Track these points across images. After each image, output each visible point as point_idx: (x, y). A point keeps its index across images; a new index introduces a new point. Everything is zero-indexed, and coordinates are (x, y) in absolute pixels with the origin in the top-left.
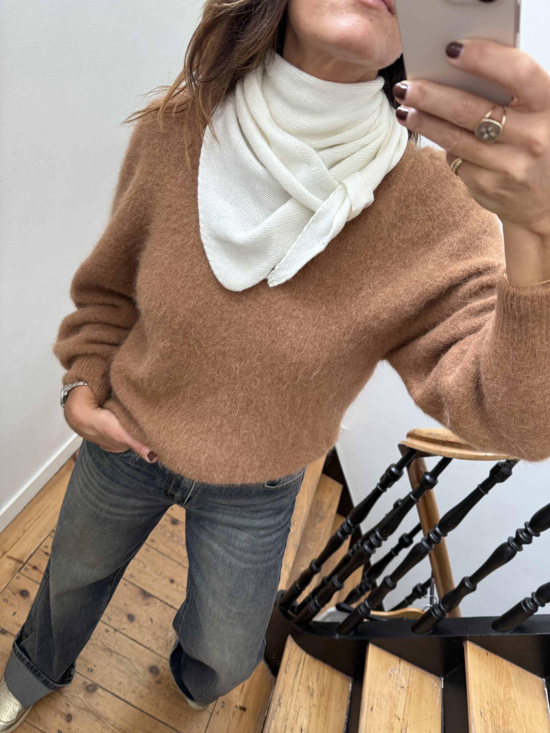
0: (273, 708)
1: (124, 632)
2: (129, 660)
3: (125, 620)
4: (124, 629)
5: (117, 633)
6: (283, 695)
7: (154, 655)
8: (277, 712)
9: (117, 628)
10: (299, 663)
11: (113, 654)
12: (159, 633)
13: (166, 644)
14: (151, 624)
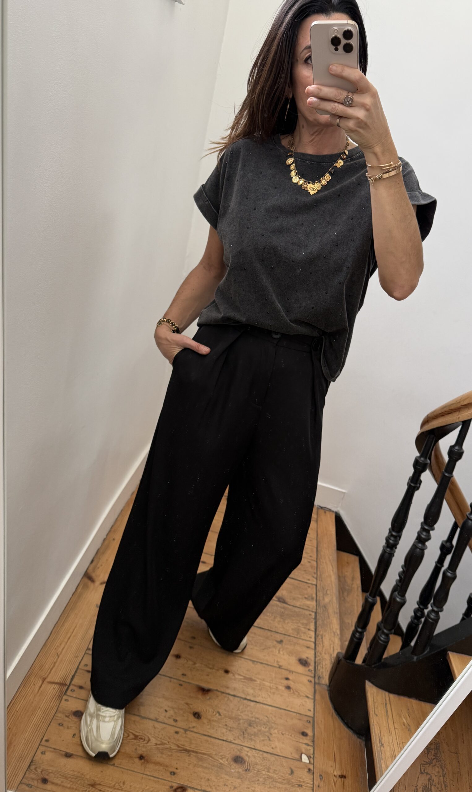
0: (377, 749)
1: (195, 730)
2: (210, 755)
3: (191, 717)
4: (194, 727)
5: (188, 732)
6: (382, 736)
7: (233, 746)
8: (383, 752)
9: (185, 728)
10: (386, 704)
11: (190, 754)
12: (231, 723)
13: (242, 733)
14: (219, 717)
